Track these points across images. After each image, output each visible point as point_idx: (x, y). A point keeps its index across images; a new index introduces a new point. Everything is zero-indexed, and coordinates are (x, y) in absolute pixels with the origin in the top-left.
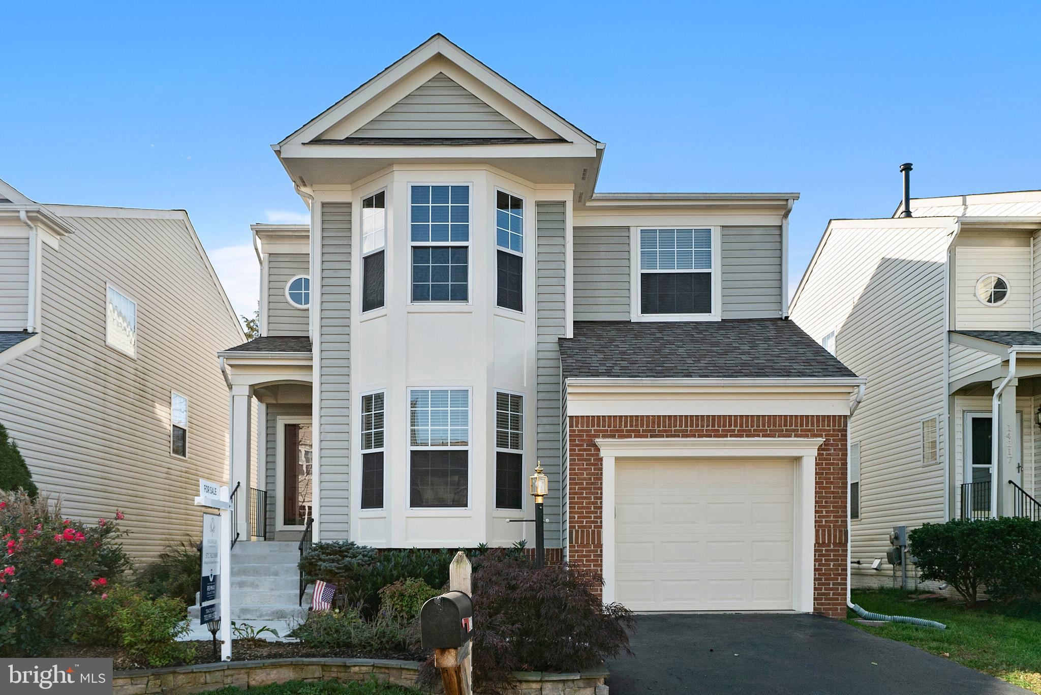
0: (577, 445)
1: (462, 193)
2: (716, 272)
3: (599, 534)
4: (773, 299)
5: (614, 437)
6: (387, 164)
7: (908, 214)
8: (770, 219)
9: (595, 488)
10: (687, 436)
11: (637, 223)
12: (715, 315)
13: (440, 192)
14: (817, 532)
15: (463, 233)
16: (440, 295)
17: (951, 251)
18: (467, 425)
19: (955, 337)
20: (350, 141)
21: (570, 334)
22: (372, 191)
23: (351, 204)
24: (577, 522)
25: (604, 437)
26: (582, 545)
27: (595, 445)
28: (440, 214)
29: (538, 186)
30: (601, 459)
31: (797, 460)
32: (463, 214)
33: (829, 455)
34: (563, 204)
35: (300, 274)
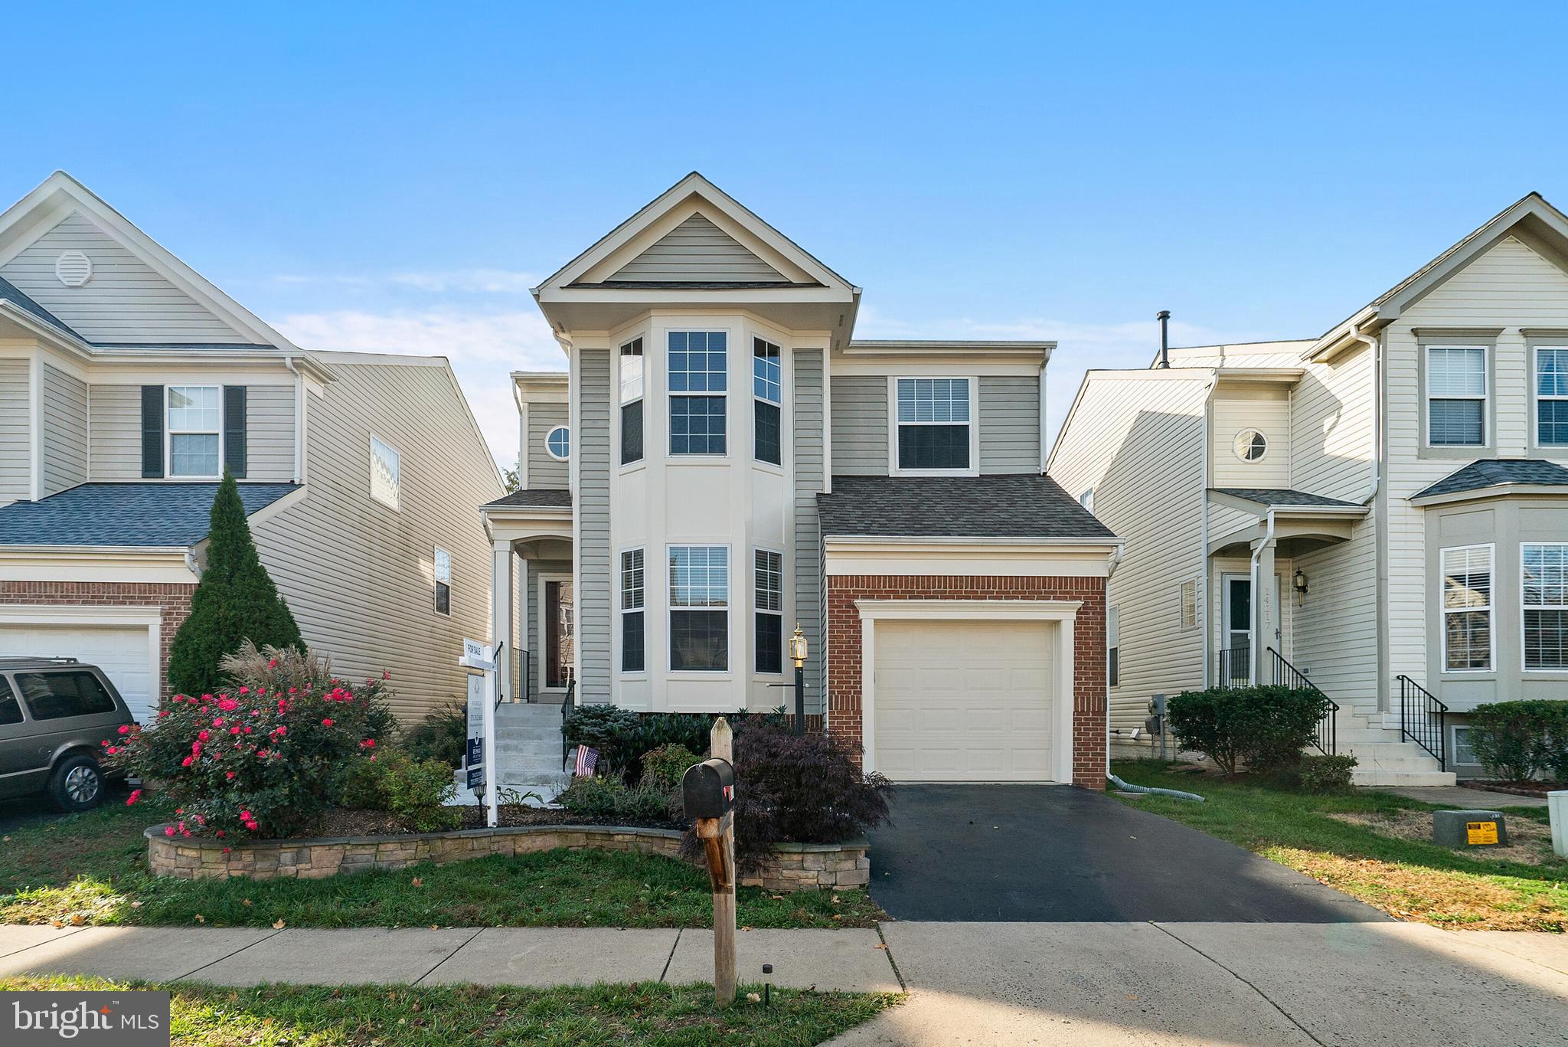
0: (837, 607)
1: (719, 340)
2: (973, 423)
3: (859, 700)
4: (1031, 453)
5: (872, 597)
6: (645, 309)
7: (1166, 364)
9: (854, 652)
10: (946, 598)
11: (895, 372)
12: (973, 471)
13: (698, 338)
14: (1076, 699)
15: (720, 382)
16: (698, 447)
17: (1209, 404)
18: (726, 584)
19: (1213, 495)
20: (607, 285)
21: (828, 490)
22: (629, 338)
23: (608, 351)
24: (837, 687)
25: (863, 598)
26: (842, 711)
27: (854, 607)
28: (698, 362)
29: (795, 333)
30: (860, 621)
31: (1056, 623)
32: (720, 362)
33: (1088, 618)
34: (820, 351)
35: (562, 424)
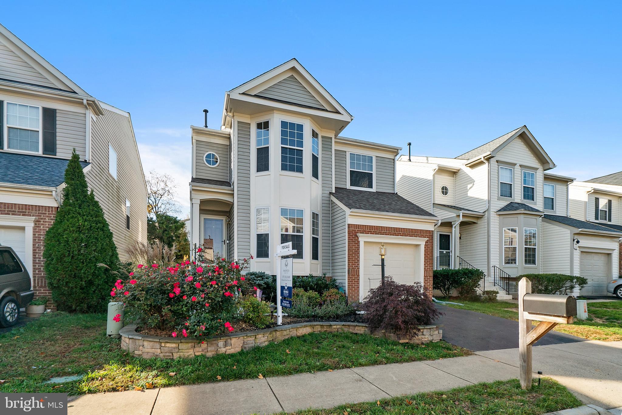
0: (351, 236)
1: (300, 127)
2: (374, 172)
3: (359, 271)
4: (391, 186)
5: (363, 233)
6: (272, 110)
7: (410, 160)
8: (391, 156)
9: (357, 253)
10: (387, 235)
11: (350, 150)
12: (374, 190)
13: (292, 125)
14: (425, 272)
15: (301, 144)
16: (292, 169)
17: (434, 176)
18: (303, 225)
19: (435, 205)
20: (256, 96)
21: (334, 191)
22: (262, 120)
23: (250, 124)
24: (351, 266)
25: (360, 233)
26: (353, 275)
27: (357, 236)
28: (292, 135)
29: (323, 130)
30: (359, 242)
31: (417, 246)
32: (301, 136)
33: (428, 244)
34: (331, 138)
35: (210, 151)
